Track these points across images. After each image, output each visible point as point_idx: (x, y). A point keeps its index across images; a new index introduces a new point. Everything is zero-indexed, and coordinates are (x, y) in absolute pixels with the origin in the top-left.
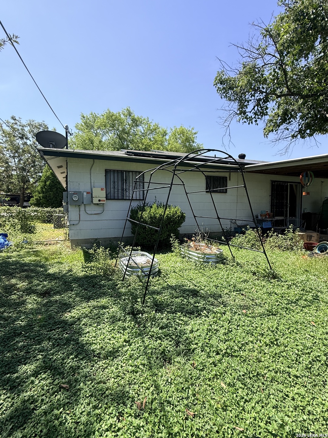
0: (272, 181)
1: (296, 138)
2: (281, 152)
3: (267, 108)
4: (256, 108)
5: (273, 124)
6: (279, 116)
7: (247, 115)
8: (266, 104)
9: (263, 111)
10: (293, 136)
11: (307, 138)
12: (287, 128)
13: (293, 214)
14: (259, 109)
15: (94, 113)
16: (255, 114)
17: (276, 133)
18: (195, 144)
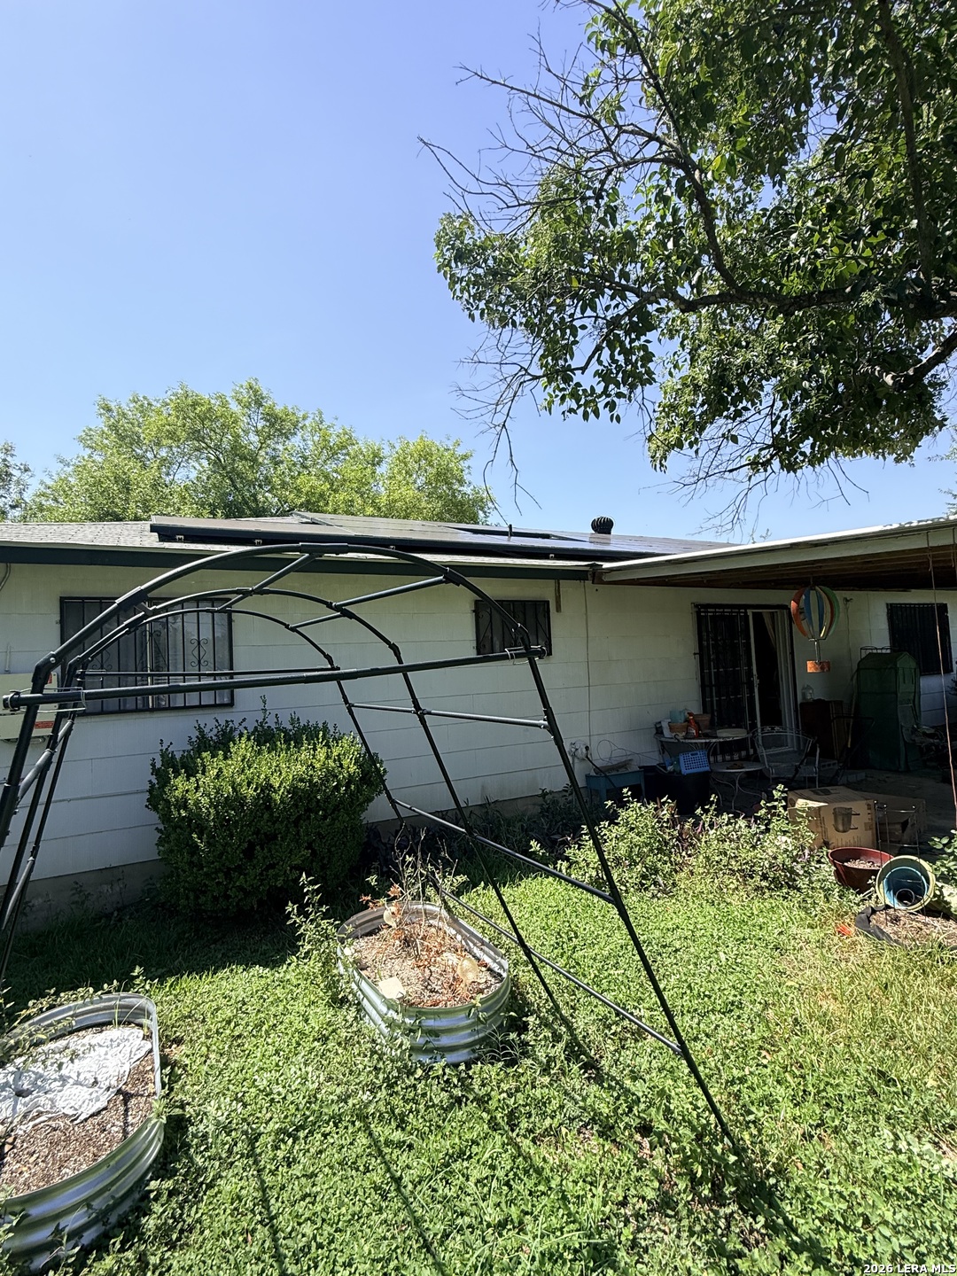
0: (696, 606)
1: (766, 471)
2: (717, 521)
3: (648, 357)
4: (606, 353)
5: (678, 421)
6: (697, 388)
7: (578, 385)
8: (643, 338)
9: (635, 365)
10: (755, 464)
11: (807, 470)
12: (733, 433)
13: (772, 716)
14: (617, 357)
15: (145, 398)
16: (605, 377)
17: (691, 452)
18: (467, 489)
